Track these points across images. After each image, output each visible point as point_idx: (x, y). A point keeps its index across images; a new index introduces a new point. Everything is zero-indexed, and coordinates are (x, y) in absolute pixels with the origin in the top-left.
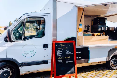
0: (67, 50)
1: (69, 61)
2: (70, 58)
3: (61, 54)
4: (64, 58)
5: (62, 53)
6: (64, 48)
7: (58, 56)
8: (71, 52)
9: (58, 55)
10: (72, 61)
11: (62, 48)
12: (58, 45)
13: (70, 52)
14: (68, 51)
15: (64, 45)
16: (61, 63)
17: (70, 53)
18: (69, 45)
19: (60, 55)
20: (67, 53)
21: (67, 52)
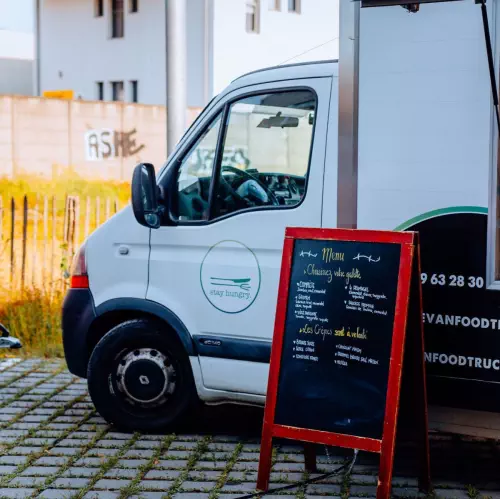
0: (356, 287)
1: (353, 357)
2: (362, 336)
3: (314, 309)
4: (326, 332)
5: (322, 304)
6: (339, 274)
7: (300, 315)
8: (378, 304)
9: (298, 309)
10: (371, 361)
11: (326, 274)
12: (309, 254)
13: (367, 300)
14: (359, 291)
15: (340, 256)
16: (307, 357)
17: (368, 307)
18: (370, 259)
19: (308, 310)
20: (351, 306)
21: (353, 300)
